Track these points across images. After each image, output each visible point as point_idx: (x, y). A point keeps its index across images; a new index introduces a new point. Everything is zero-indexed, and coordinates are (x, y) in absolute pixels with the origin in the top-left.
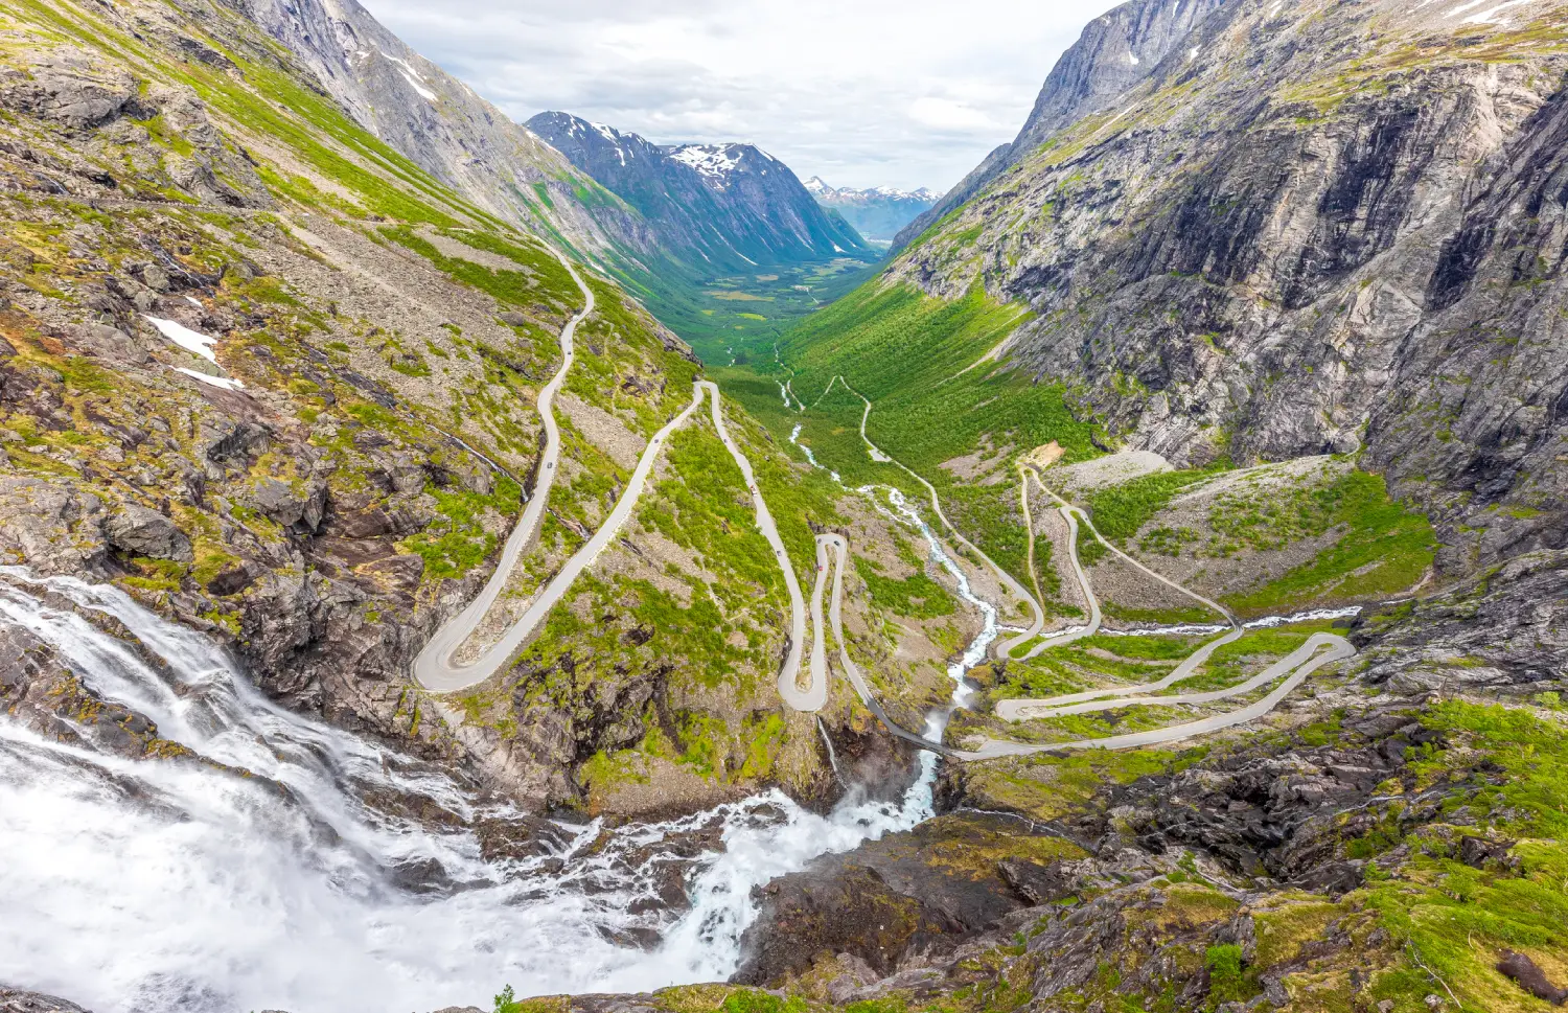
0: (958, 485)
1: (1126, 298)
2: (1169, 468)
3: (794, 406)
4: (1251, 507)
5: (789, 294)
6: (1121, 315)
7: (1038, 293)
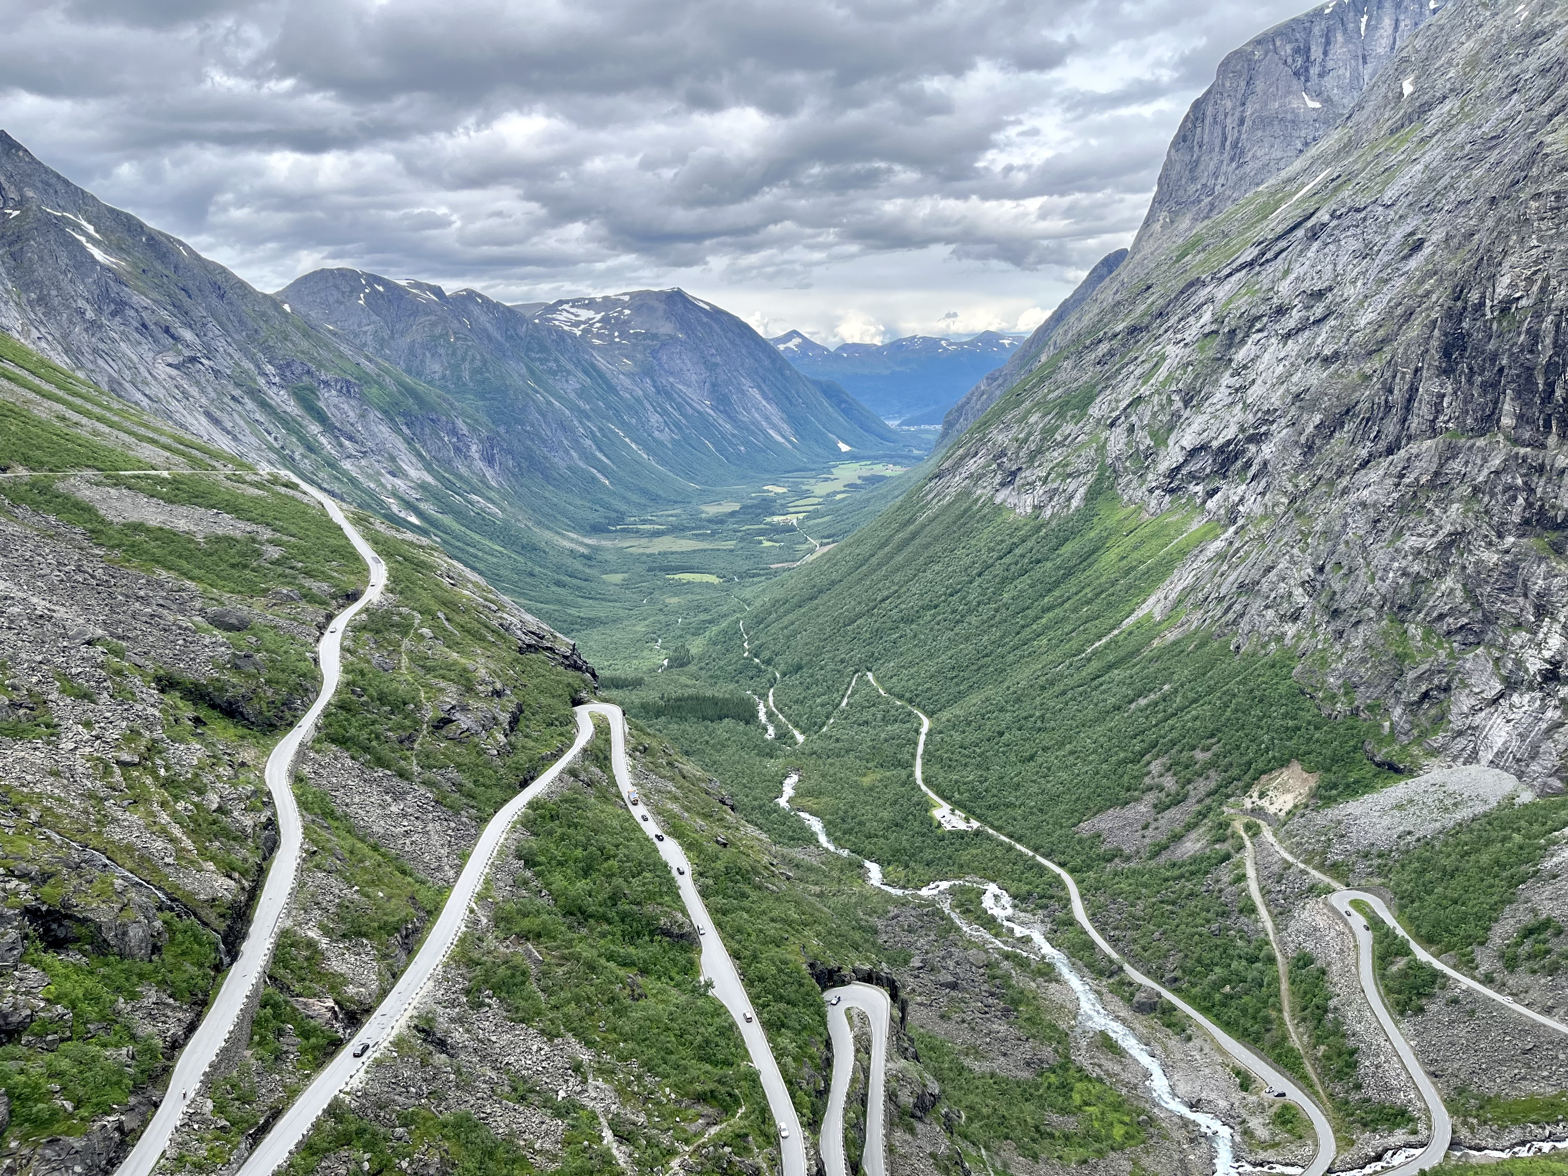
0: (1117, 864)
1: (1374, 486)
2: (1526, 797)
3: (783, 736)
5: (762, 533)
6: (1372, 513)
7: (1215, 491)
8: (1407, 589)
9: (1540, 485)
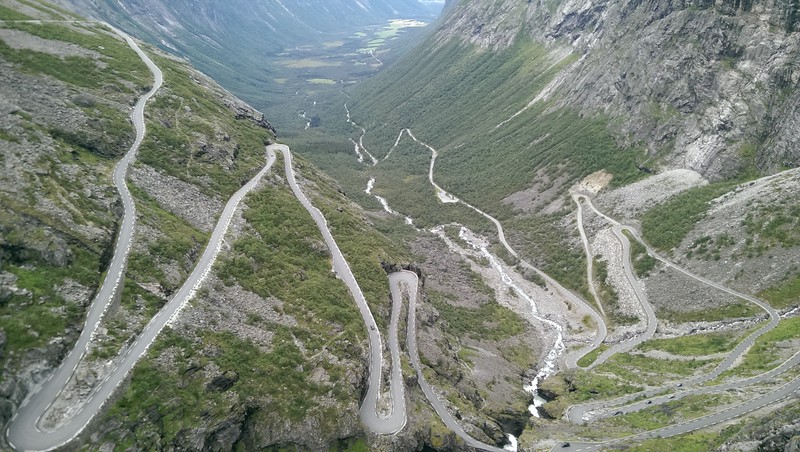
0: (520, 216)
1: (653, 34)
2: (705, 182)
3: (367, 160)
4: (778, 209)
5: (355, 58)
6: (650, 49)
7: (578, 37)
8: (663, 86)
9: (730, 34)
